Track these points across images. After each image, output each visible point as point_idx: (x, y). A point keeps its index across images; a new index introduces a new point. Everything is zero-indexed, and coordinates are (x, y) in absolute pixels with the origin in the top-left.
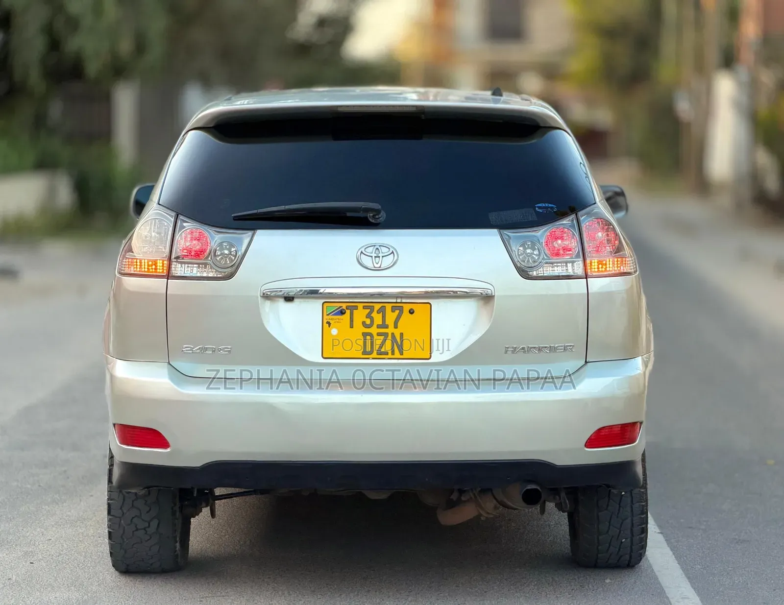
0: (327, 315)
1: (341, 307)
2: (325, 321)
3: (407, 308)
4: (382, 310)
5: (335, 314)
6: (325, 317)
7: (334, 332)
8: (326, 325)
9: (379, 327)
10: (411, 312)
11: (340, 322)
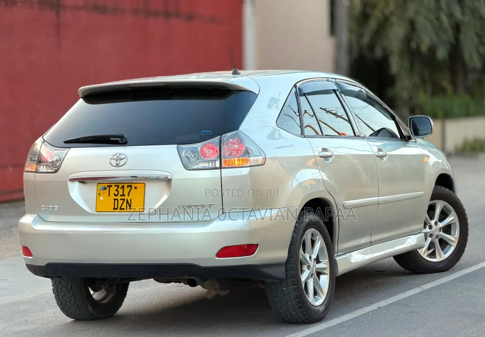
0: (99, 190)
1: (105, 186)
2: (98, 193)
3: (133, 186)
4: (123, 187)
5: (102, 190)
6: (98, 191)
7: (102, 198)
8: (98, 195)
9: (121, 195)
10: (135, 188)
11: (104, 194)
